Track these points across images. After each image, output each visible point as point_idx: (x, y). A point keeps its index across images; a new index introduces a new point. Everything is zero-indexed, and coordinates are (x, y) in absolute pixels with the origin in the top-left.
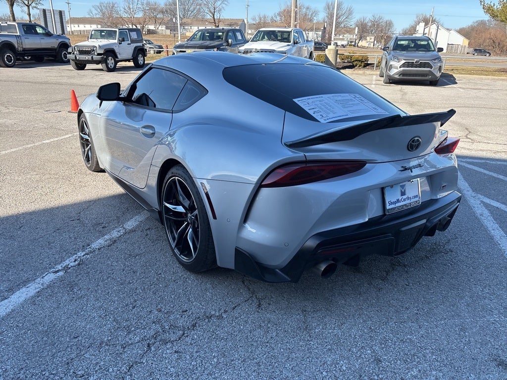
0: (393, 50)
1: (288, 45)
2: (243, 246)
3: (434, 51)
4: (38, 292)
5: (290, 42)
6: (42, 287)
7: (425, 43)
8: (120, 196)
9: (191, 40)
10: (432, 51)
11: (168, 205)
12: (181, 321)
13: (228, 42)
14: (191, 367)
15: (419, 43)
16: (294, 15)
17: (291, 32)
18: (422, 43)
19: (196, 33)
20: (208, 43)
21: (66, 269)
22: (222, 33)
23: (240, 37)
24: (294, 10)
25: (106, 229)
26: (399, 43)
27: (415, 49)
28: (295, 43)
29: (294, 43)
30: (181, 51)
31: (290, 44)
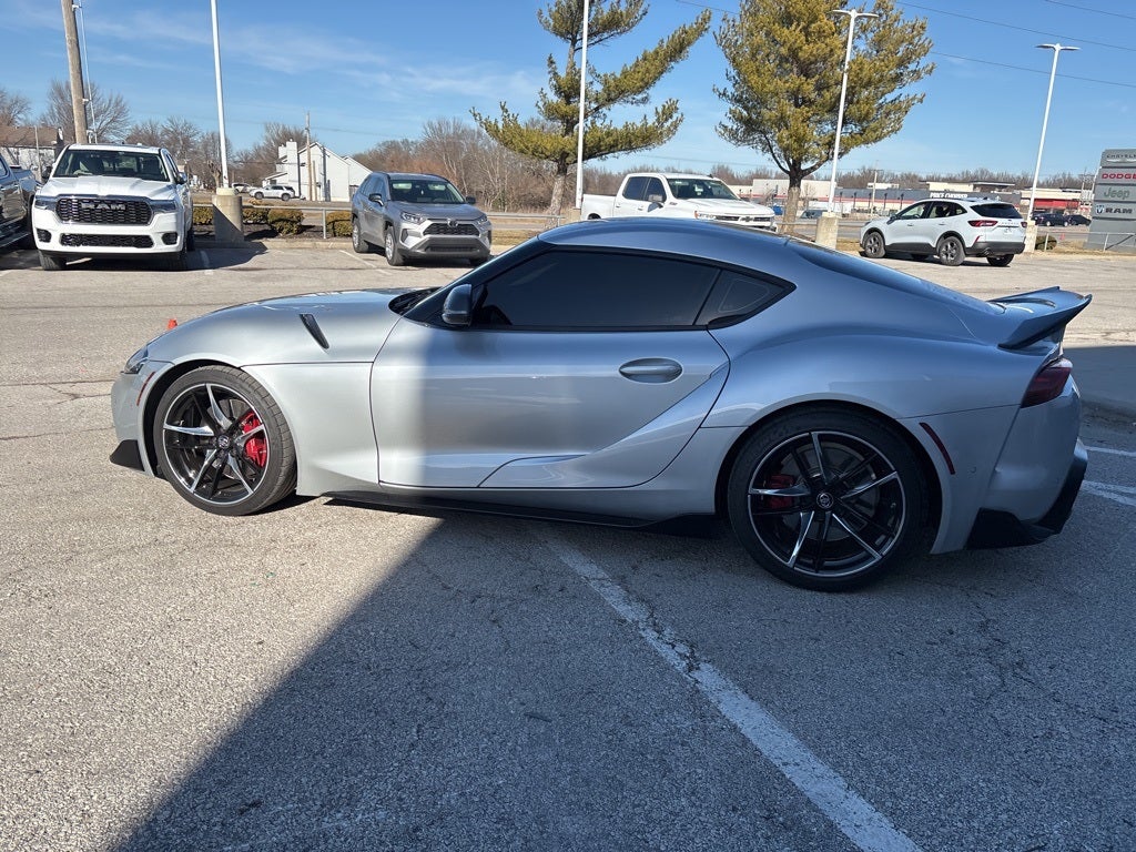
0: (393, 200)
1: (169, 187)
2: (993, 503)
3: (464, 202)
5: (168, 180)
7: (442, 188)
10: (460, 203)
11: (764, 492)
15: (431, 187)
17: (160, 155)
18: (437, 188)
24: (79, 102)
26: (395, 186)
27: (430, 199)
29: (177, 182)
31: (170, 183)
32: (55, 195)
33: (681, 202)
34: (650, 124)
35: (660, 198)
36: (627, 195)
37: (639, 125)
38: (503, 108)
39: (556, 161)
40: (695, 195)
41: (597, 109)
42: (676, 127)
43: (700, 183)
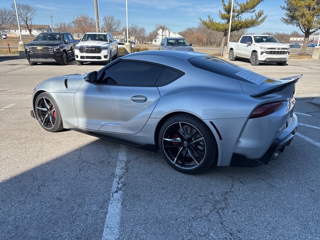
0: (167, 45)
1: (107, 43)
2: (238, 151)
3: (188, 45)
5: (108, 41)
7: (183, 41)
9: (37, 40)
10: (187, 46)
11: (167, 139)
13: (65, 41)
15: (179, 41)
16: (98, 24)
17: (107, 35)
18: (181, 41)
19: (40, 35)
20: (51, 42)
21: (119, 189)
22: (59, 35)
23: (71, 38)
24: (97, 21)
26: (169, 41)
27: (178, 45)
28: (111, 42)
29: (110, 42)
30: (32, 48)
31: (108, 42)
32: (79, 46)
33: (257, 44)
34: (254, 19)
35: (250, 43)
36: (241, 42)
37: (250, 19)
38: (209, 17)
39: (223, 32)
40: (263, 41)
41: (238, 15)
42: (264, 20)
43: (265, 37)
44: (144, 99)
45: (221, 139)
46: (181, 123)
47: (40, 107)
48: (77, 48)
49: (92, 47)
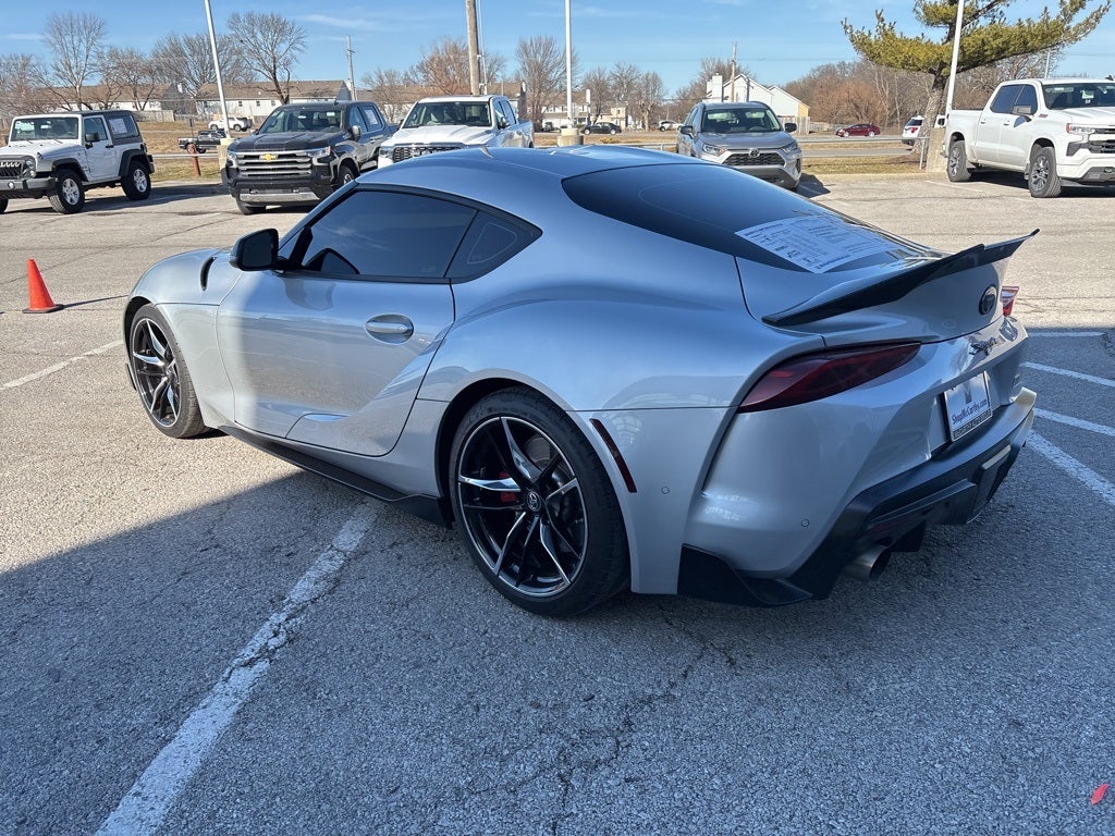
0: (702, 131)
1: (488, 132)
2: (700, 541)
3: (780, 130)
4: (238, 713)
5: (490, 125)
6: (240, 702)
7: (761, 115)
8: (282, 483)
9: (265, 132)
10: (775, 130)
11: (472, 481)
12: (597, 719)
13: (351, 131)
14: (679, 804)
15: (748, 115)
16: (476, 68)
17: (489, 103)
18: (755, 115)
19: (275, 114)
20: (307, 136)
21: (266, 653)
22: (335, 112)
23: (374, 121)
24: (474, 58)
25: (297, 557)
26: (710, 117)
27: (743, 129)
28: (501, 126)
29: (499, 127)
30: (246, 157)
31: (490, 128)
32: (392, 145)
33: (1055, 114)
34: (1053, 18)
35: (1028, 110)
36: (994, 109)
37: (1037, 21)
38: (878, 17)
40: (1079, 103)
41: (989, 7)
43: (1089, 87)
44: (403, 328)
45: (631, 487)
46: (508, 421)
47: (144, 354)
48: (386, 152)
49: (435, 149)
